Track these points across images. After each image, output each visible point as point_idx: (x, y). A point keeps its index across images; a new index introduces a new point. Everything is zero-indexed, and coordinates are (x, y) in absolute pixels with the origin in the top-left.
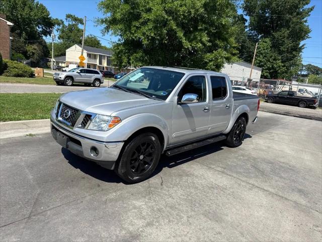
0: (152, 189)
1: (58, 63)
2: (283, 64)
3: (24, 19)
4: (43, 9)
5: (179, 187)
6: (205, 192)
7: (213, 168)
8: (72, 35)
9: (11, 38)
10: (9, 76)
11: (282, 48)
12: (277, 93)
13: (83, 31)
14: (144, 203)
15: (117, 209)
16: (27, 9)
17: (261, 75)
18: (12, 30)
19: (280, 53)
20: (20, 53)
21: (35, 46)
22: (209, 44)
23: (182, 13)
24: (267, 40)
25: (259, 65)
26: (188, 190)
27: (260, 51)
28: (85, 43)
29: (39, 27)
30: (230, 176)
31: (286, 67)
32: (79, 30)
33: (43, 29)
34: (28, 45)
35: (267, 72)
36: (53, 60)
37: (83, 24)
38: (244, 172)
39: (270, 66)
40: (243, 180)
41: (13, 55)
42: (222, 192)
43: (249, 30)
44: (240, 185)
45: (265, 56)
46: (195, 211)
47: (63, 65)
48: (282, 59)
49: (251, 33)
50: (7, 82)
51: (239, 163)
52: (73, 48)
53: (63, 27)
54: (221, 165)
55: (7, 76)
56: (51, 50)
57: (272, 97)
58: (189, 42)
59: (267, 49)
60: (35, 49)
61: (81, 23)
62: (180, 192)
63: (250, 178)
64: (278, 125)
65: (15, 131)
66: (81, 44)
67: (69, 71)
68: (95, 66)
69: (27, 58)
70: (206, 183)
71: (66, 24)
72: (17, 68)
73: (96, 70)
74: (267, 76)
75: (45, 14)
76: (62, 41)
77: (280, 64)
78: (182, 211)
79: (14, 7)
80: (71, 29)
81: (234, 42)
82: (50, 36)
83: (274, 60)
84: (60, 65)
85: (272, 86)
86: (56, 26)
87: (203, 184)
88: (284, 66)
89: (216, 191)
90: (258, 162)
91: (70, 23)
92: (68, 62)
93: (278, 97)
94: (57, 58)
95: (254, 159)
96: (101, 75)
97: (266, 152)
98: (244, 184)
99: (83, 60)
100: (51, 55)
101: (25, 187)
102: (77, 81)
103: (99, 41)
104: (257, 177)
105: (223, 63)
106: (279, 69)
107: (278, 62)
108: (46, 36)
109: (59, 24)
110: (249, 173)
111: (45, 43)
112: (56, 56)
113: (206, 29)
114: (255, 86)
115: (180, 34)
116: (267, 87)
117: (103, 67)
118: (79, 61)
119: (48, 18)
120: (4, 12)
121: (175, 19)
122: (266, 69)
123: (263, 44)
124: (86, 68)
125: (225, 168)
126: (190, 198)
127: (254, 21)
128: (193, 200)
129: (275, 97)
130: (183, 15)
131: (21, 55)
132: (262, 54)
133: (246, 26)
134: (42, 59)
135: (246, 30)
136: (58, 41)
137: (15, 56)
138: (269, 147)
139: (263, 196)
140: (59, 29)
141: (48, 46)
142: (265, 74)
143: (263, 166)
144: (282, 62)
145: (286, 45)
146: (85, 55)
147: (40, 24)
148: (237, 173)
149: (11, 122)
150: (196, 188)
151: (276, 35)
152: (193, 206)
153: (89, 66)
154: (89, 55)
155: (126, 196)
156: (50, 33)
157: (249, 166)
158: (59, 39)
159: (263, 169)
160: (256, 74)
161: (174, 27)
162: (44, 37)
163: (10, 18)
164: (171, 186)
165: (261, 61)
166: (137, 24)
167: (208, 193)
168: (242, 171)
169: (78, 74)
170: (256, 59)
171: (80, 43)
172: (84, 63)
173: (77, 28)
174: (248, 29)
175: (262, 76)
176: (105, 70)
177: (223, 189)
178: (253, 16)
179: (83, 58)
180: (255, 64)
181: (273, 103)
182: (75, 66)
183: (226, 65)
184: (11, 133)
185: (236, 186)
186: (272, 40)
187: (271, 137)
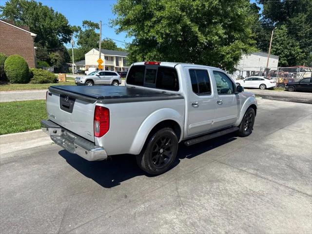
0: (182, 199)
1: (78, 67)
2: (301, 50)
3: (46, 29)
4: (61, 18)
5: (211, 195)
6: (240, 200)
7: (245, 171)
8: (90, 39)
9: (35, 48)
10: (35, 83)
11: (300, 34)
12: (298, 81)
13: (99, 35)
14: (175, 217)
15: (147, 224)
16: (48, 20)
17: (279, 63)
18: (36, 40)
19: (298, 38)
20: (44, 61)
21: (57, 54)
22: (225, 36)
23: (195, 8)
24: (283, 27)
25: (276, 53)
26: (222, 199)
27: (276, 39)
28: (102, 47)
29: (59, 36)
30: (265, 179)
31: (306, 52)
32: (95, 35)
33: (63, 37)
34: (51, 53)
35: (285, 60)
36: (74, 64)
37: (99, 28)
38: (279, 174)
39: (288, 54)
40: (281, 183)
41: (38, 63)
42: (259, 200)
43: (263, 19)
44: (277, 189)
45: (281, 44)
46: (232, 225)
47: (83, 69)
48: (300, 45)
49: (265, 21)
50: (35, 89)
51: (272, 163)
52: (91, 52)
53: (81, 33)
54: (252, 167)
55: (33, 83)
56: (72, 56)
57: (293, 85)
58: (205, 36)
59: (283, 36)
60: (57, 56)
61: (97, 28)
62: (213, 202)
63: (288, 180)
64: (305, 116)
65: (41, 139)
66: (99, 48)
67: (89, 75)
68: (112, 67)
69: (51, 65)
70: (240, 189)
71: (83, 30)
72: (42, 75)
73: (114, 72)
74: (285, 64)
75: (64, 22)
76: (81, 46)
77: (299, 50)
78: (218, 225)
79: (36, 19)
80: (88, 34)
81: (251, 32)
82: (70, 42)
83: (292, 46)
84: (81, 69)
85: (292, 73)
86: (75, 32)
87: (237, 190)
88: (302, 52)
89: (252, 199)
90: (293, 160)
91: (87, 29)
92: (88, 66)
93: (299, 85)
94: (77, 63)
95: (288, 157)
96: (119, 76)
97: (299, 147)
98: (282, 188)
99: (101, 63)
100: (72, 60)
101: (53, 202)
102: (97, 83)
103: (115, 43)
104: (295, 179)
105: (241, 54)
106: (298, 56)
107: (296, 48)
108: (66, 43)
109: (77, 31)
110: (286, 174)
111: (66, 49)
112: (76, 61)
113: (221, 21)
114: (273, 75)
115: (195, 29)
116: (286, 76)
117: (120, 68)
118: (97, 64)
119: (67, 26)
120: (28, 24)
121: (189, 15)
122: (283, 57)
123: (279, 32)
124: (104, 70)
125: (257, 170)
126: (224, 208)
127: (268, 8)
128: (229, 210)
129: (297, 85)
130: (197, 9)
131: (45, 62)
132: (278, 42)
133: (260, 15)
134: (63, 65)
135: (260, 19)
136: (77, 47)
137: (40, 64)
138: (302, 142)
139: (307, 202)
140: (77, 36)
141: (69, 52)
142: (283, 62)
143: (300, 165)
144: (300, 48)
145: (304, 30)
146: (103, 58)
147: (61, 32)
148: (272, 174)
149: (37, 130)
150: (230, 195)
151: (293, 21)
152: (229, 218)
153: (107, 68)
154: (106, 58)
155: (155, 209)
156: (69, 40)
157: (283, 165)
158: (78, 44)
159: (300, 168)
160: (273, 63)
161: (189, 22)
162: (65, 44)
163: (33, 30)
164: (203, 194)
165: (277, 49)
166: (149, 24)
167: (244, 201)
168: (276, 172)
169: (97, 77)
170: (272, 48)
171: (97, 47)
172: (102, 66)
173: (94, 32)
174: (262, 17)
175: (279, 65)
176: (122, 71)
177: (260, 195)
178: (266, 4)
179: (101, 61)
180: (271, 53)
181: (294, 91)
182: (94, 69)
183: (244, 56)
184: (38, 141)
185: (274, 191)
186: (288, 27)
187: (301, 130)
